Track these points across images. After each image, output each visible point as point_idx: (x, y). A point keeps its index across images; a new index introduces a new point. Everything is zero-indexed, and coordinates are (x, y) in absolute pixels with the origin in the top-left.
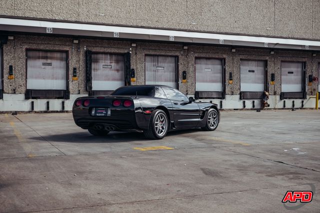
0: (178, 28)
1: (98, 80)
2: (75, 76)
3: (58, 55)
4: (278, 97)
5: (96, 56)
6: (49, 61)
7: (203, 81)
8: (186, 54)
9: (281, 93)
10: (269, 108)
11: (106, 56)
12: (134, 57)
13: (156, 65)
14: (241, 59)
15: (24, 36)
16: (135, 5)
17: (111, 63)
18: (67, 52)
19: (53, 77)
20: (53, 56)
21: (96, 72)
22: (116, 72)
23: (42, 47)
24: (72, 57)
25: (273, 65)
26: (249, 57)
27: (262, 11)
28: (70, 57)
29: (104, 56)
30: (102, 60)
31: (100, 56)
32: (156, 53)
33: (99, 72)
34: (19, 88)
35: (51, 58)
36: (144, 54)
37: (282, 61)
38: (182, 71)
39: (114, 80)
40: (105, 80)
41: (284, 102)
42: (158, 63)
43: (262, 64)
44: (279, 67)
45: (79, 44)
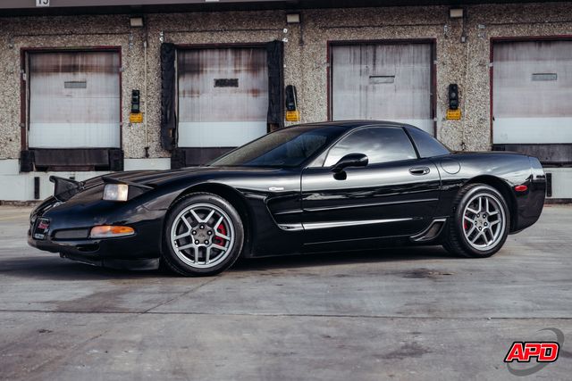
1: (202, 119)
2: (135, 112)
3: (100, 60)
5: (195, 55)
6: (80, 76)
7: (528, 113)
8: (459, 34)
11: (223, 54)
12: (297, 53)
13: (367, 70)
15: (18, 19)
17: (236, 71)
18: (117, 50)
19: (91, 118)
20: (89, 63)
21: (196, 99)
22: (251, 95)
23: (57, 43)
24: (128, 64)
28: (124, 63)
29: (217, 55)
30: (212, 65)
31: (206, 56)
32: (361, 37)
33: (204, 99)
34: (6, 144)
35: (85, 69)
36: (325, 42)
38: (447, 85)
39: (245, 117)
40: (220, 119)
42: (374, 64)
45: (145, 27)
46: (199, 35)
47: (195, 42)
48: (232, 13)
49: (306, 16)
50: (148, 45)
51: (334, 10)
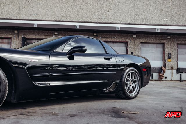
0: (90, 21)
3: (6, 41)
4: (175, 71)
5: (31, 41)
9: (177, 68)
10: (166, 79)
14: (141, 43)
16: (58, 7)
18: (10, 38)
20: (3, 41)
25: (170, 47)
26: (148, 41)
27: (160, 6)
28: (12, 42)
35: (2, 43)
37: (178, 44)
41: (181, 75)
43: (161, 46)
44: (176, 48)
45: (18, 33)
46: (32, 36)
47: (31, 37)
48: (41, 31)
49: (59, 33)
50: (19, 38)
51: (66, 32)
